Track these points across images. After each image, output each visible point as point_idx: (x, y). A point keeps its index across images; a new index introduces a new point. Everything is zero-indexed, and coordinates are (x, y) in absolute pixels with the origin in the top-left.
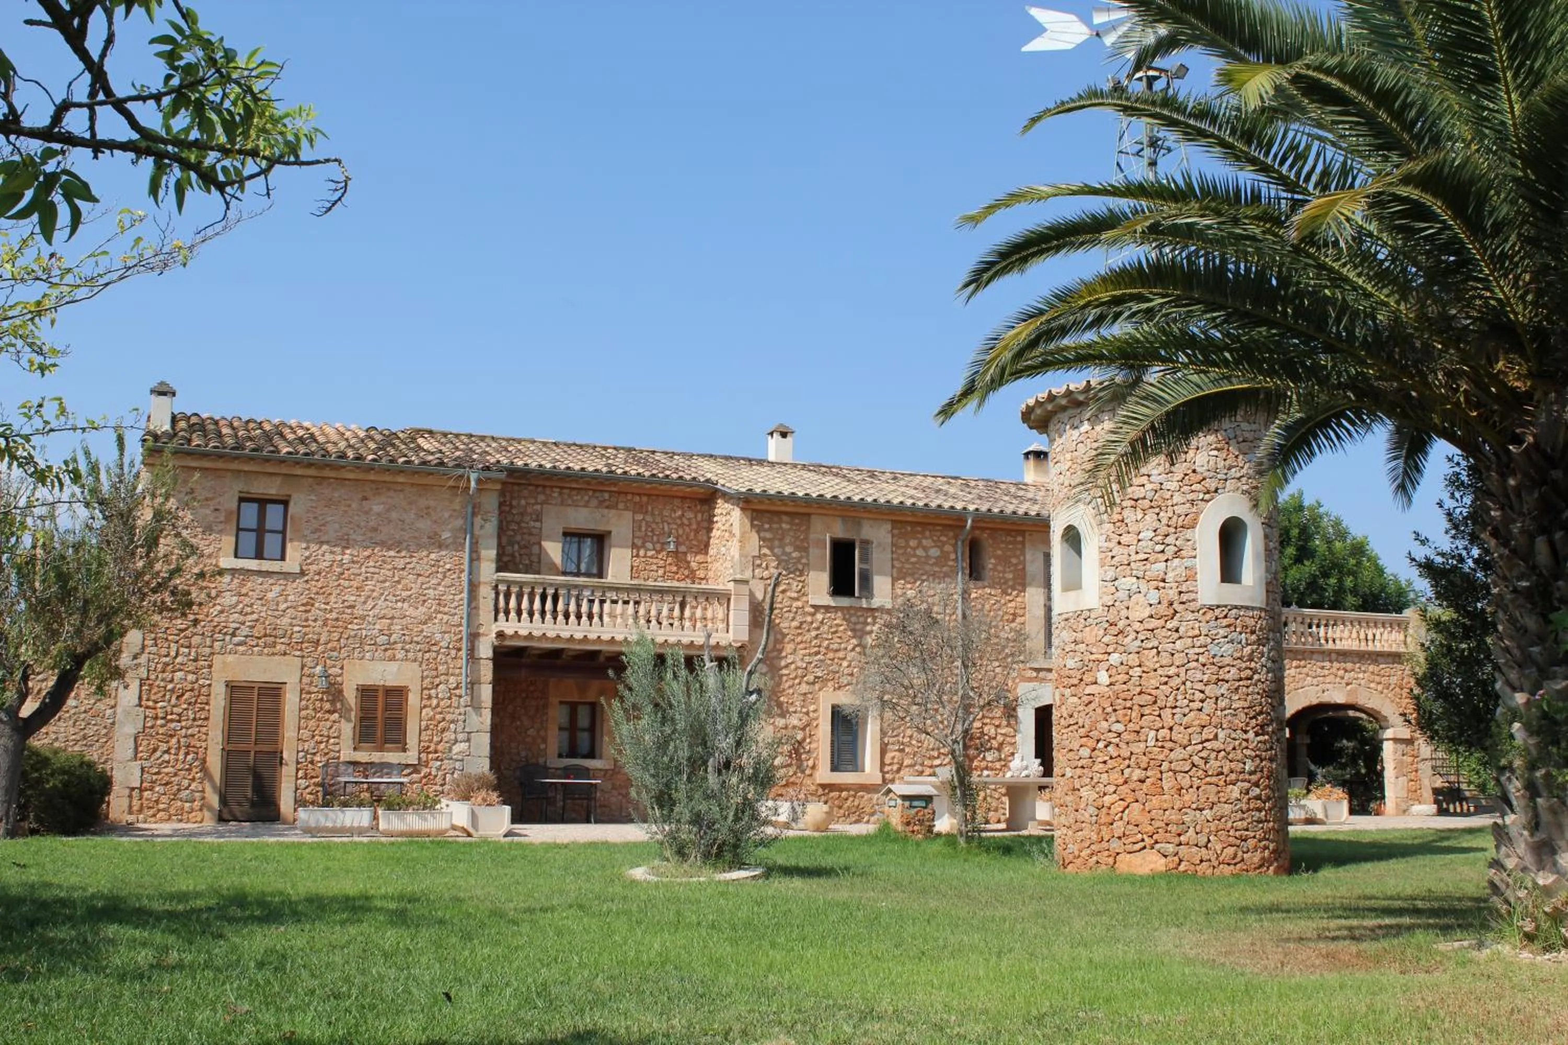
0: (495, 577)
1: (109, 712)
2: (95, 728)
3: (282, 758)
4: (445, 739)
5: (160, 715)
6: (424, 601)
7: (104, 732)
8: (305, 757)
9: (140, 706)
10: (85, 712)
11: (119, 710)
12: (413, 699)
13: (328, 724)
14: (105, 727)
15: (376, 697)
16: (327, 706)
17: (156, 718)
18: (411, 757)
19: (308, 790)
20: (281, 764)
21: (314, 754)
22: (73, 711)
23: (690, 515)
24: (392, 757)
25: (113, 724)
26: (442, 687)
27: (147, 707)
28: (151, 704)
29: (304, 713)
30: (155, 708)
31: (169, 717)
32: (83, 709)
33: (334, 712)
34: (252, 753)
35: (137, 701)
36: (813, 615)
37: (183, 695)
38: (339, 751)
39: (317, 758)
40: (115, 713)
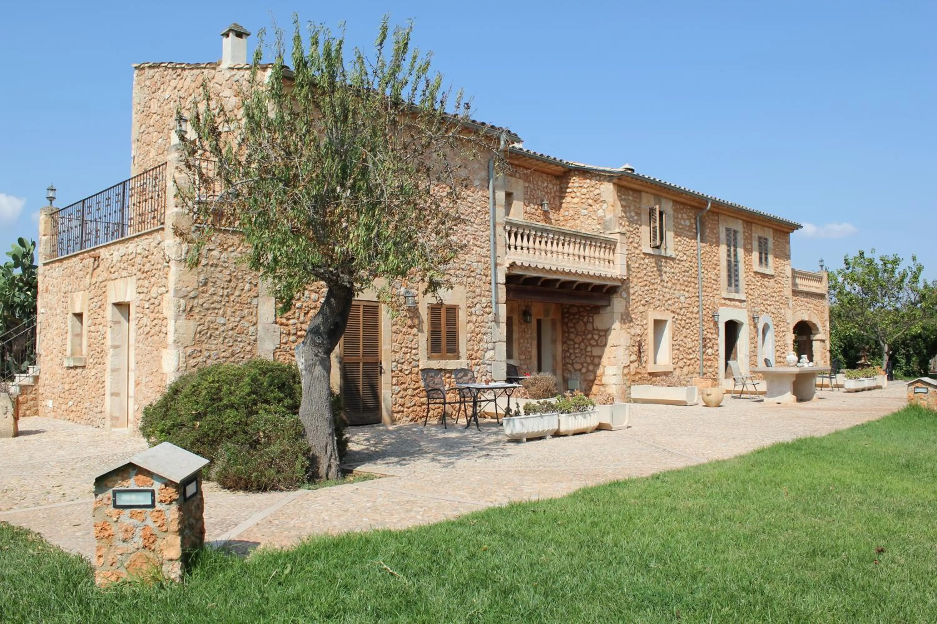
0: (505, 220)
1: (252, 329)
2: (241, 345)
3: (381, 368)
4: (482, 348)
5: (293, 331)
6: (466, 235)
7: (249, 348)
8: (397, 366)
9: (276, 323)
10: (232, 329)
11: (260, 327)
12: (462, 316)
13: (411, 337)
14: (249, 344)
15: (440, 314)
16: (409, 322)
17: (289, 334)
18: (462, 363)
19: (400, 395)
20: (381, 373)
21: (402, 363)
22: (221, 329)
23: (550, 186)
24: (451, 364)
25: (255, 340)
26: (478, 306)
27: (282, 324)
28: (284, 321)
29: (395, 328)
30: (287, 325)
31: (299, 333)
32: (230, 326)
33: (414, 326)
34: (361, 364)
35: (273, 319)
36: (643, 259)
37: (308, 313)
38: (418, 361)
39: (405, 367)
40: (257, 330)
